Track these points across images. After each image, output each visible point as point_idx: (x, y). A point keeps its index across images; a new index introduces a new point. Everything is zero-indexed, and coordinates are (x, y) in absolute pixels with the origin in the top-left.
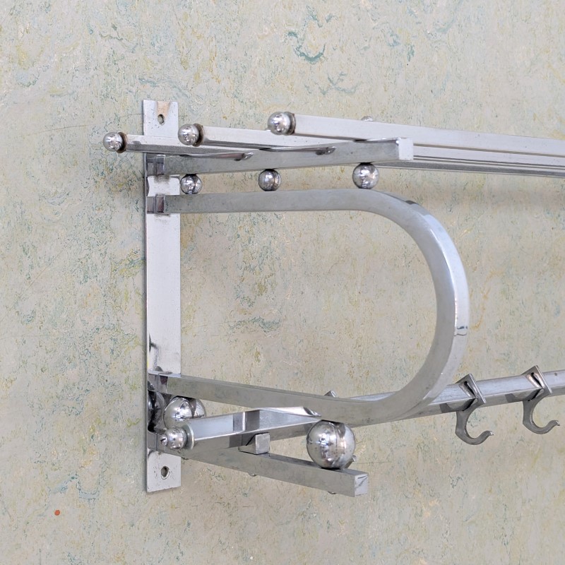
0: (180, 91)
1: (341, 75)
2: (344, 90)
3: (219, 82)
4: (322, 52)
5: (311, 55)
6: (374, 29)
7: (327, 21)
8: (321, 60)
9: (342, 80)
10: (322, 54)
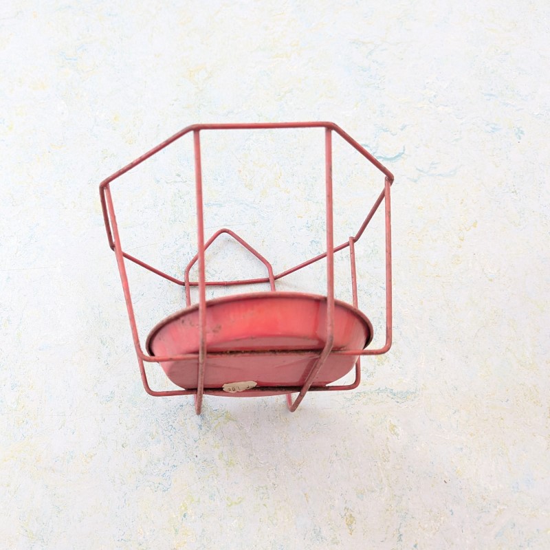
0: (248, 205)
1: (432, 164)
2: (440, 175)
3: (289, 192)
4: (402, 152)
5: (389, 157)
6: (462, 124)
7: (402, 130)
8: (403, 158)
9: (435, 168)
10: (403, 153)
